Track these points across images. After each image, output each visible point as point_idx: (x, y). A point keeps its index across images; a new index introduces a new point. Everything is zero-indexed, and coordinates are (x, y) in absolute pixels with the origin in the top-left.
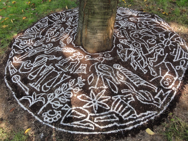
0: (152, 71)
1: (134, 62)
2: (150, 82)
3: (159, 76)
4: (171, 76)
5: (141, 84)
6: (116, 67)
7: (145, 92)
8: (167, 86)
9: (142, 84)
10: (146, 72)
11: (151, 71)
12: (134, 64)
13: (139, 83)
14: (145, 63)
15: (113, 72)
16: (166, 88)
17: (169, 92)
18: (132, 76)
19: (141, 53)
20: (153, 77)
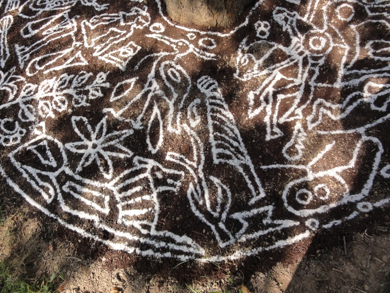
0: (296, 143)
1: (264, 94)
2: (258, 170)
3: (301, 167)
4: (342, 185)
5: (230, 162)
6: (202, 86)
7: (222, 187)
8: (298, 207)
9: (234, 162)
10: (276, 136)
11: (292, 141)
12: (262, 98)
13: (229, 157)
14: (296, 109)
15: (185, 96)
16: (291, 209)
17: (289, 223)
18: (226, 128)
19: (311, 73)
20: (283, 160)
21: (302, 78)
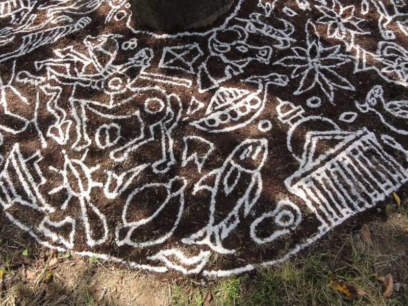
0: (29, 78)
2: (13, 59)
10: (36, 66)
11: (31, 76)
21: (83, 77)
